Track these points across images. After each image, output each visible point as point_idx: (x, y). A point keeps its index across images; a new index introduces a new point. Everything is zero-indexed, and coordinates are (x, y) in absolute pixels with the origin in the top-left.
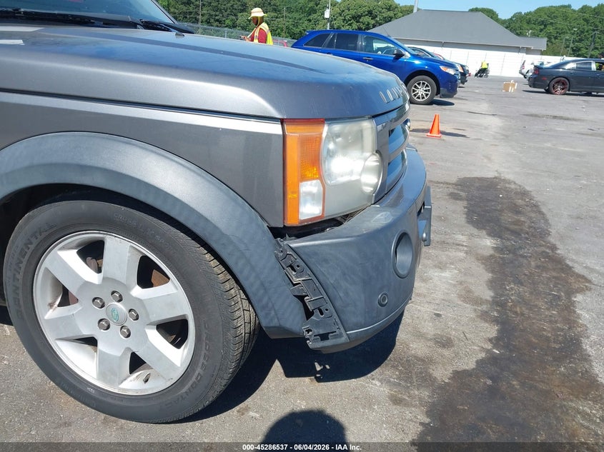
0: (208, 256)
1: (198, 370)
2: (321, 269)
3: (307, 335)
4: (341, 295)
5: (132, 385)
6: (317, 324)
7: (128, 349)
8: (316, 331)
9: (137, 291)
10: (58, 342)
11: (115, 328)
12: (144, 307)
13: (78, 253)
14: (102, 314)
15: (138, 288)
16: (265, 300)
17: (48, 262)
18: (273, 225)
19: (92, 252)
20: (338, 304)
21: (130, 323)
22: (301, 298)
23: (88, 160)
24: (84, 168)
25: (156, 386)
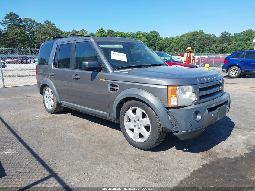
0: (153, 112)
1: (151, 136)
2: (175, 116)
3: (173, 131)
4: (179, 122)
5: (139, 140)
6: (175, 129)
7: (139, 131)
8: (175, 130)
9: (141, 119)
10: (127, 130)
11: (137, 127)
12: (142, 122)
13: (132, 111)
14: (135, 124)
15: (142, 118)
16: (163, 121)
17: (127, 113)
18: (166, 106)
19: (134, 111)
20: (179, 124)
21: (140, 126)
22: (171, 122)
23: (135, 93)
24: (134, 94)
25: (144, 140)
